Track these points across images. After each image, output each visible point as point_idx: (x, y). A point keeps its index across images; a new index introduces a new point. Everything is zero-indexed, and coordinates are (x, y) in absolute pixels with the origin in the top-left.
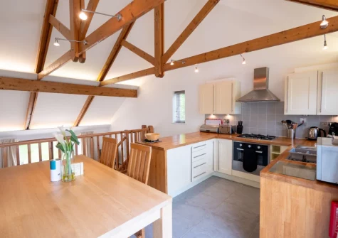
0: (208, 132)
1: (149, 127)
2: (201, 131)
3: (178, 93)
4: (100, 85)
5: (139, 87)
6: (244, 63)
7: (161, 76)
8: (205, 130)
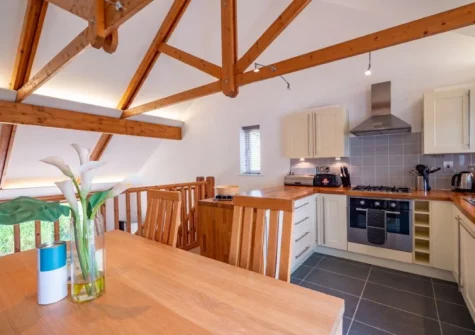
0: (298, 185)
1: (208, 178)
2: (286, 185)
3: (247, 129)
4: (123, 116)
5: (183, 123)
6: (368, 73)
7: (233, 94)
8: (293, 182)
